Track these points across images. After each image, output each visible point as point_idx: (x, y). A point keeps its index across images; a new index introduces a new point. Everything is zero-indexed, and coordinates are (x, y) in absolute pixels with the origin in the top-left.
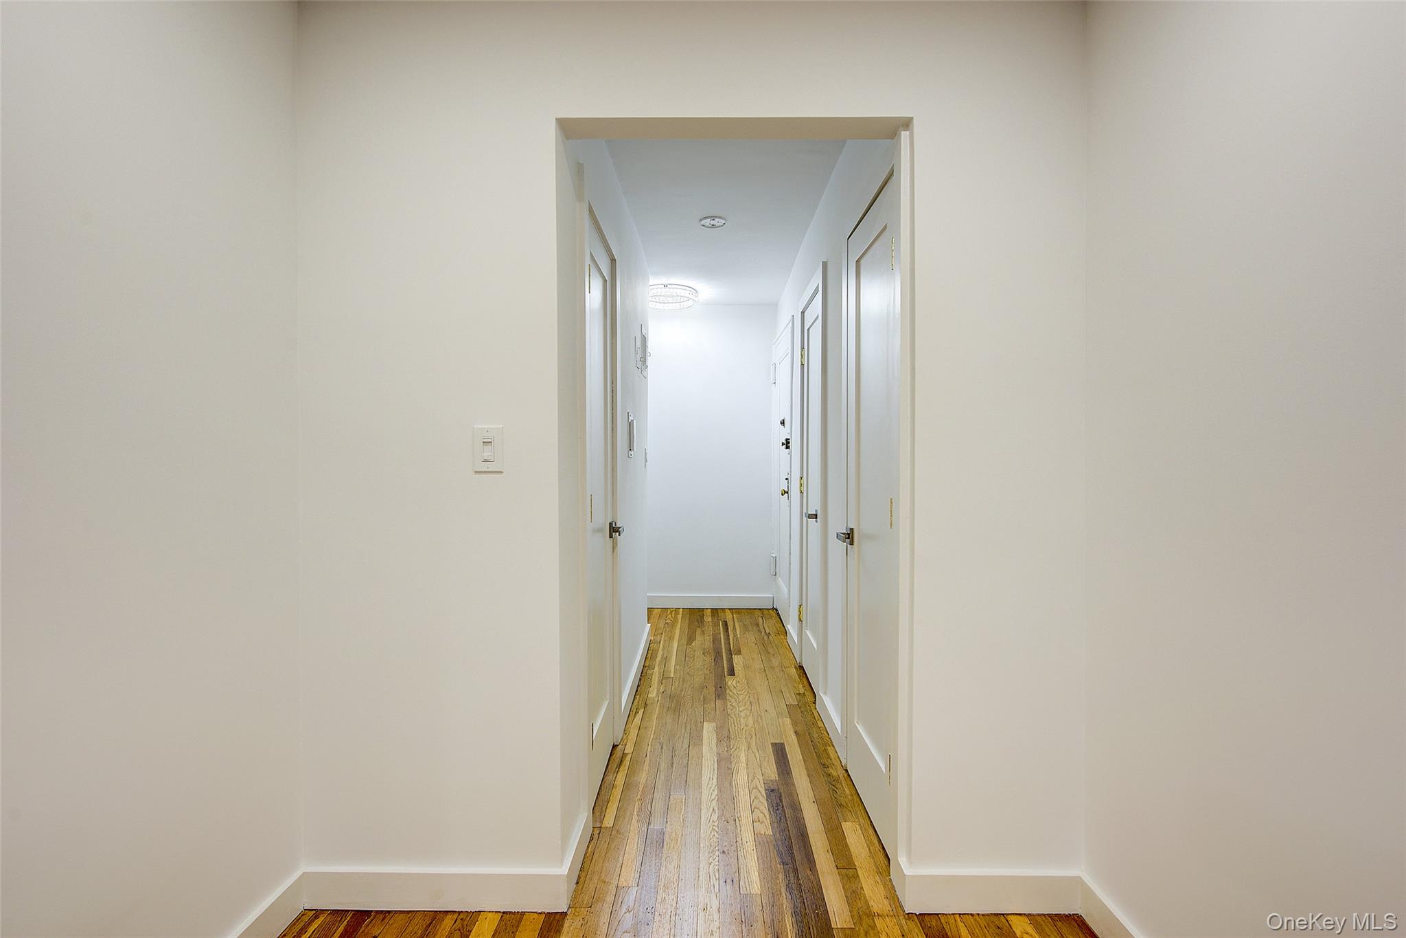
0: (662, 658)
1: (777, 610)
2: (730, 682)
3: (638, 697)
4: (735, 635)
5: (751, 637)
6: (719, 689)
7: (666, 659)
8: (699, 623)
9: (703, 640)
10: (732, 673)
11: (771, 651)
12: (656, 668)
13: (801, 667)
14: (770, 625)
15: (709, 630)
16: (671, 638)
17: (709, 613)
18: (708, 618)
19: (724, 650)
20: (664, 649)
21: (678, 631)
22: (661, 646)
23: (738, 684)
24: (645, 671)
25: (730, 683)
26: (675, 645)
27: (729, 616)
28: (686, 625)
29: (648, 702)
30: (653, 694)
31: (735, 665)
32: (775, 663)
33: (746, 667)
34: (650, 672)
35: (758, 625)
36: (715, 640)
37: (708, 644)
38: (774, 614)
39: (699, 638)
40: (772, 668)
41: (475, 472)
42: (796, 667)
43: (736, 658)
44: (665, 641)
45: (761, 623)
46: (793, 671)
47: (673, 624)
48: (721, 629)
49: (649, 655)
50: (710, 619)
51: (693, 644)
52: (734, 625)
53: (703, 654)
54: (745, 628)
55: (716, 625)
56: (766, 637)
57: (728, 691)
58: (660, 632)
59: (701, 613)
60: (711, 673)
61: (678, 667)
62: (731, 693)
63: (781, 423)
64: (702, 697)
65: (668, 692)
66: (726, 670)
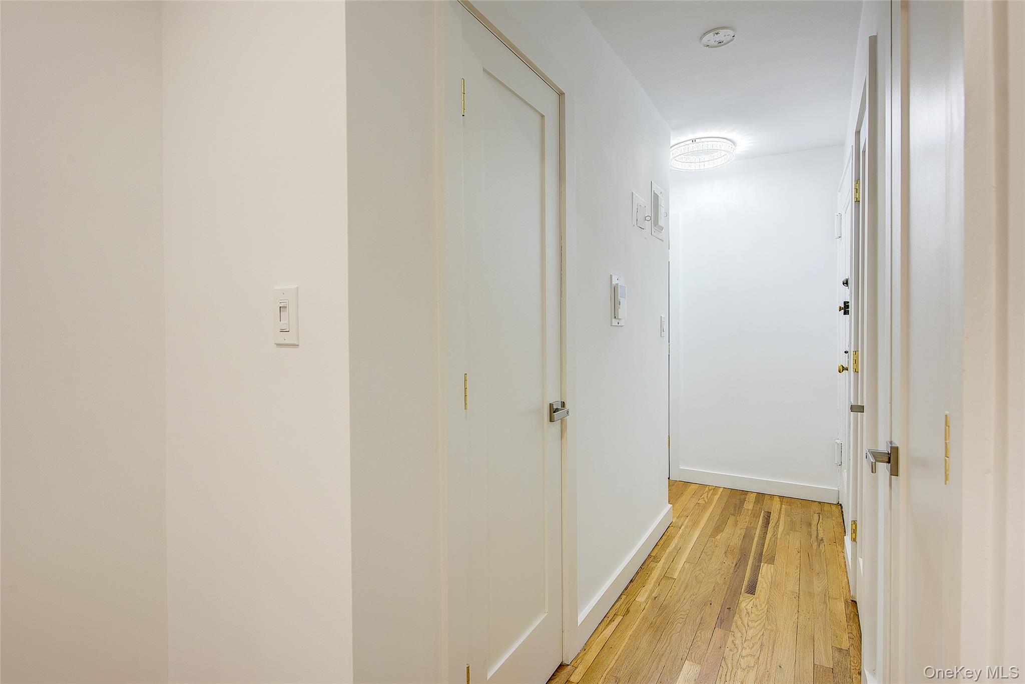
0: (675, 548)
1: (841, 505)
2: (746, 603)
3: (624, 597)
4: (775, 534)
5: (795, 541)
6: (726, 610)
7: (678, 551)
8: (735, 510)
9: (732, 535)
10: (752, 590)
11: (817, 567)
12: (662, 561)
13: (854, 602)
14: (826, 528)
15: (744, 520)
16: (695, 524)
17: (752, 498)
18: (749, 505)
19: (752, 554)
20: (681, 536)
21: (707, 516)
22: (681, 531)
23: (754, 609)
24: (647, 563)
25: (743, 605)
26: (697, 533)
27: (776, 505)
28: (720, 510)
29: (631, 610)
30: (642, 598)
31: (760, 578)
32: (817, 588)
33: (774, 584)
34: (652, 565)
35: (810, 524)
36: (747, 537)
37: (736, 541)
38: (836, 510)
39: (728, 530)
40: (811, 594)
41: (278, 345)
42: (846, 602)
43: (766, 570)
44: (686, 527)
45: (814, 522)
46: (840, 607)
47: (704, 508)
48: (760, 522)
49: (662, 542)
50: (750, 507)
51: (718, 537)
52: (778, 520)
53: (725, 552)
54: (792, 527)
55: (755, 515)
56: (815, 544)
57: (736, 617)
58: (685, 514)
59: (743, 497)
60: (725, 583)
61: (687, 566)
62: (739, 622)
63: (844, 284)
64: (700, 617)
65: (662, 599)
66: (745, 583)
